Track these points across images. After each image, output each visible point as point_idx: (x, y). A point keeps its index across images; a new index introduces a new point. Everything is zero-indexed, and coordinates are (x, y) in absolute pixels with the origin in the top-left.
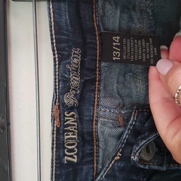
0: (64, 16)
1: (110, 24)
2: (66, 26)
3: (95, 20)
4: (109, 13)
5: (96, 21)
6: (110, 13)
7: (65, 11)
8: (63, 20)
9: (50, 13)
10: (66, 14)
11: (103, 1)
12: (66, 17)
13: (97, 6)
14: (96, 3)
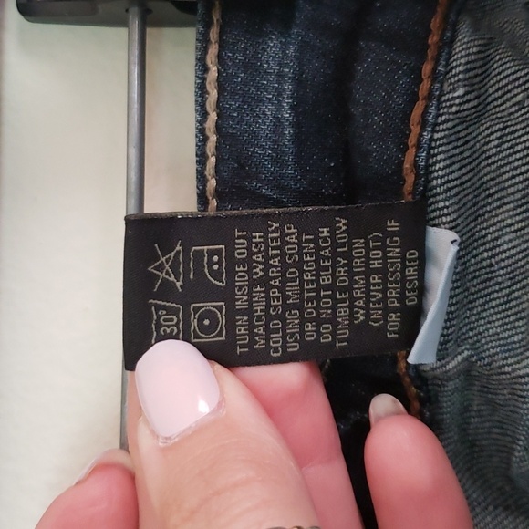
0: (270, 99)
1: (510, 159)
2: (275, 161)
3: (412, 140)
4: (508, 100)
5: (418, 146)
6: (515, 100)
7: (280, 76)
8: (264, 127)
9: (202, 90)
10: (280, 92)
11: (482, 42)
12: (279, 106)
13: (440, 68)
14: (440, 49)
